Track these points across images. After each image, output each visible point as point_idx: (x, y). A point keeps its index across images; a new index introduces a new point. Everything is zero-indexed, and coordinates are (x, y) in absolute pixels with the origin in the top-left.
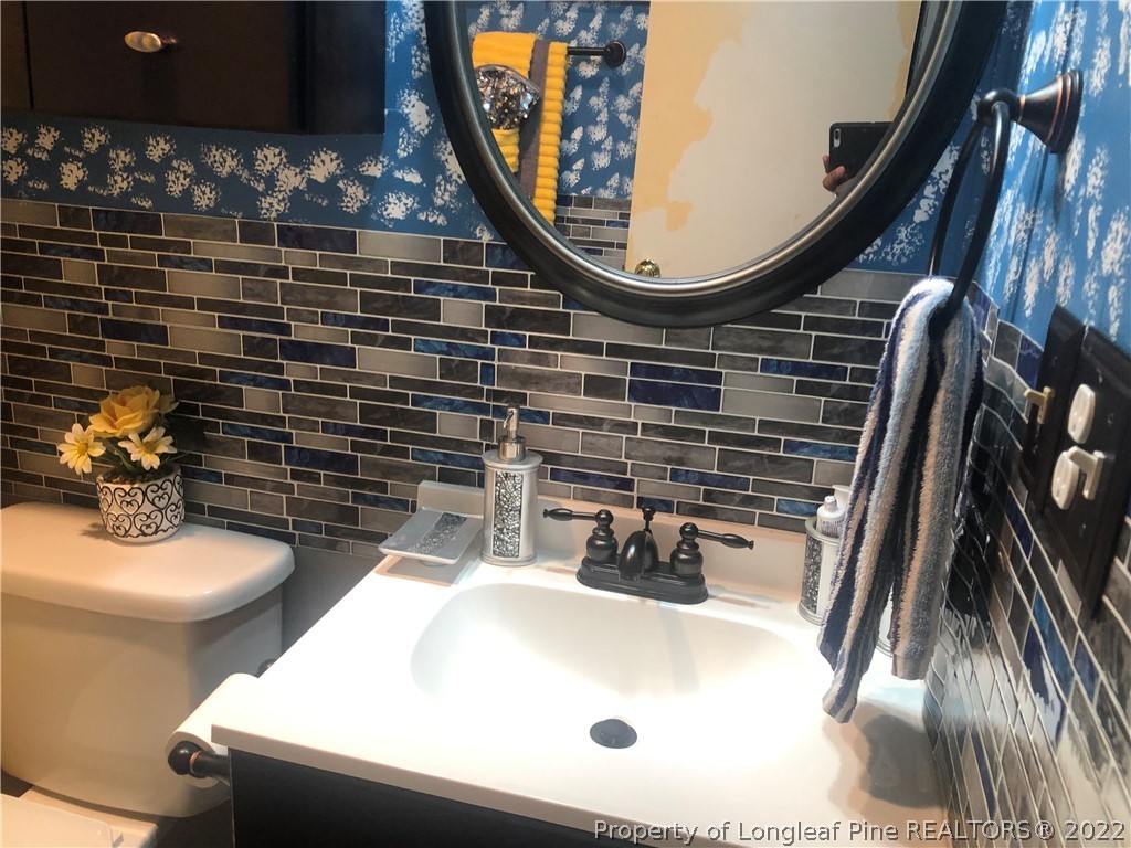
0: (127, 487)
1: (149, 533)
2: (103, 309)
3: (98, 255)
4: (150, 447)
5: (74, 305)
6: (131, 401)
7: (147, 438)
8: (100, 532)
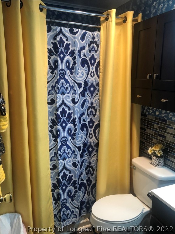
0: (155, 158)
1: (157, 166)
2: (158, 132)
3: (159, 124)
4: (160, 153)
5: (155, 131)
6: (159, 146)
7: (159, 152)
8: (151, 163)
